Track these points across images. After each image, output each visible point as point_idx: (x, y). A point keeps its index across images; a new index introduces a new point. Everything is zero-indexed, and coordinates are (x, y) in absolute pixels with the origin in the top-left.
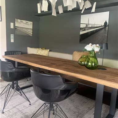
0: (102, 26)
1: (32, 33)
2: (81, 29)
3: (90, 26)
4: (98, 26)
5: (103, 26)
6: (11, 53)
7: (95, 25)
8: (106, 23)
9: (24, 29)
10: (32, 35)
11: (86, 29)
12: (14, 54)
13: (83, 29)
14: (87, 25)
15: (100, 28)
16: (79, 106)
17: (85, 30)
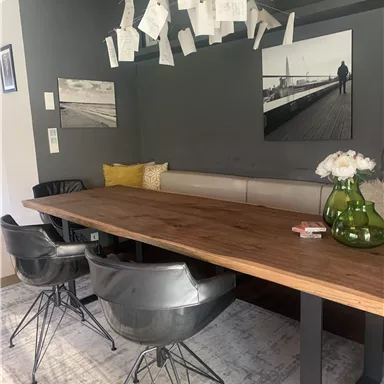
0: (330, 81)
1: (115, 119)
2: (265, 93)
3: (293, 82)
4: (320, 80)
5: (335, 80)
6: (52, 189)
7: (311, 79)
8: (343, 69)
9: (89, 109)
10: (115, 125)
11: (281, 92)
12: (59, 193)
13: (271, 93)
14: (282, 81)
15: (327, 86)
16: (264, 353)
17: (278, 97)
